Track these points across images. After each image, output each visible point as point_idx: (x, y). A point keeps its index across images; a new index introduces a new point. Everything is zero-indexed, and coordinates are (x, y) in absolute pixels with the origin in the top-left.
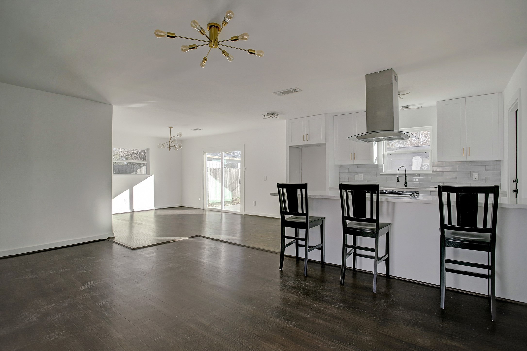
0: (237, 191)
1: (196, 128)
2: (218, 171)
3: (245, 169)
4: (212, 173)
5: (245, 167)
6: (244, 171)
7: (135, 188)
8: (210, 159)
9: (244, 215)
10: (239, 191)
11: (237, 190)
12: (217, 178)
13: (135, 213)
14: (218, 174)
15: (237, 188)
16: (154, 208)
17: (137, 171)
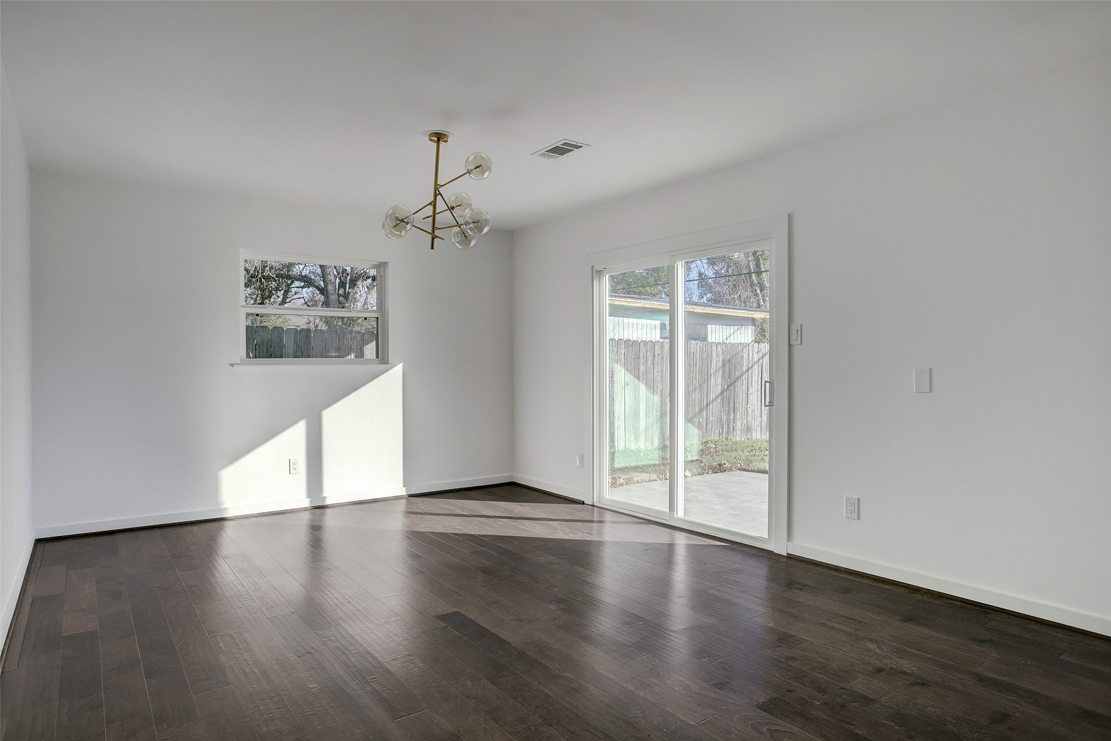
0: (705, 420)
1: (557, 141)
2: (643, 349)
3: (794, 332)
4: (622, 356)
5: (796, 325)
6: (790, 345)
7: (330, 416)
8: (616, 311)
9: (790, 557)
10: (711, 418)
11: (705, 415)
12: (641, 376)
13: (328, 511)
14: (642, 360)
15: (705, 411)
16: (402, 492)
17: (362, 350)
